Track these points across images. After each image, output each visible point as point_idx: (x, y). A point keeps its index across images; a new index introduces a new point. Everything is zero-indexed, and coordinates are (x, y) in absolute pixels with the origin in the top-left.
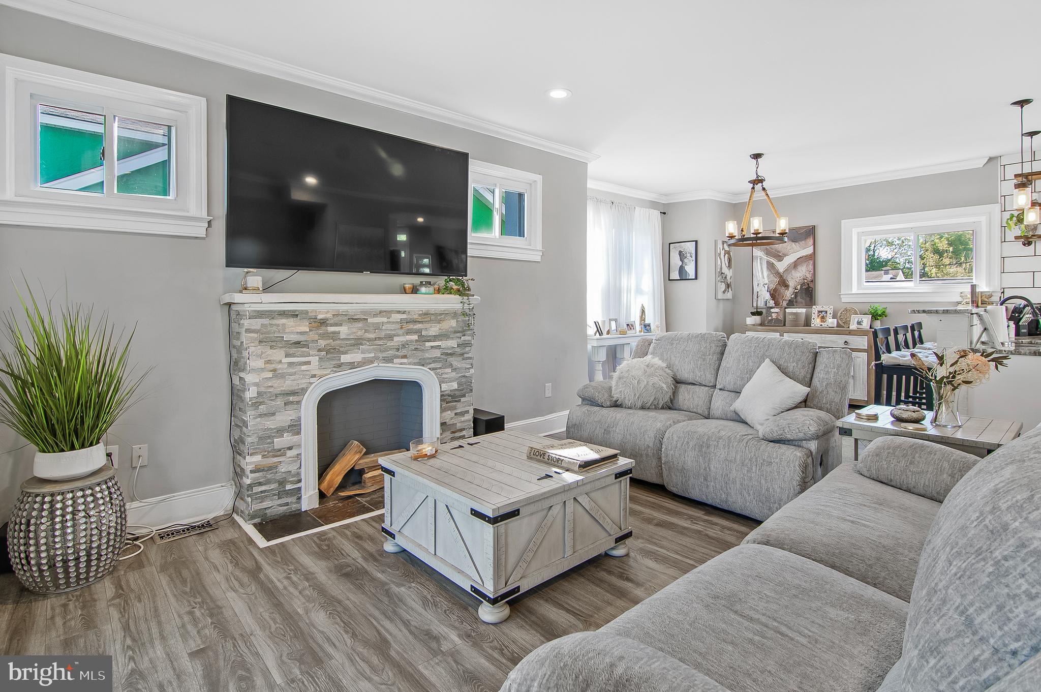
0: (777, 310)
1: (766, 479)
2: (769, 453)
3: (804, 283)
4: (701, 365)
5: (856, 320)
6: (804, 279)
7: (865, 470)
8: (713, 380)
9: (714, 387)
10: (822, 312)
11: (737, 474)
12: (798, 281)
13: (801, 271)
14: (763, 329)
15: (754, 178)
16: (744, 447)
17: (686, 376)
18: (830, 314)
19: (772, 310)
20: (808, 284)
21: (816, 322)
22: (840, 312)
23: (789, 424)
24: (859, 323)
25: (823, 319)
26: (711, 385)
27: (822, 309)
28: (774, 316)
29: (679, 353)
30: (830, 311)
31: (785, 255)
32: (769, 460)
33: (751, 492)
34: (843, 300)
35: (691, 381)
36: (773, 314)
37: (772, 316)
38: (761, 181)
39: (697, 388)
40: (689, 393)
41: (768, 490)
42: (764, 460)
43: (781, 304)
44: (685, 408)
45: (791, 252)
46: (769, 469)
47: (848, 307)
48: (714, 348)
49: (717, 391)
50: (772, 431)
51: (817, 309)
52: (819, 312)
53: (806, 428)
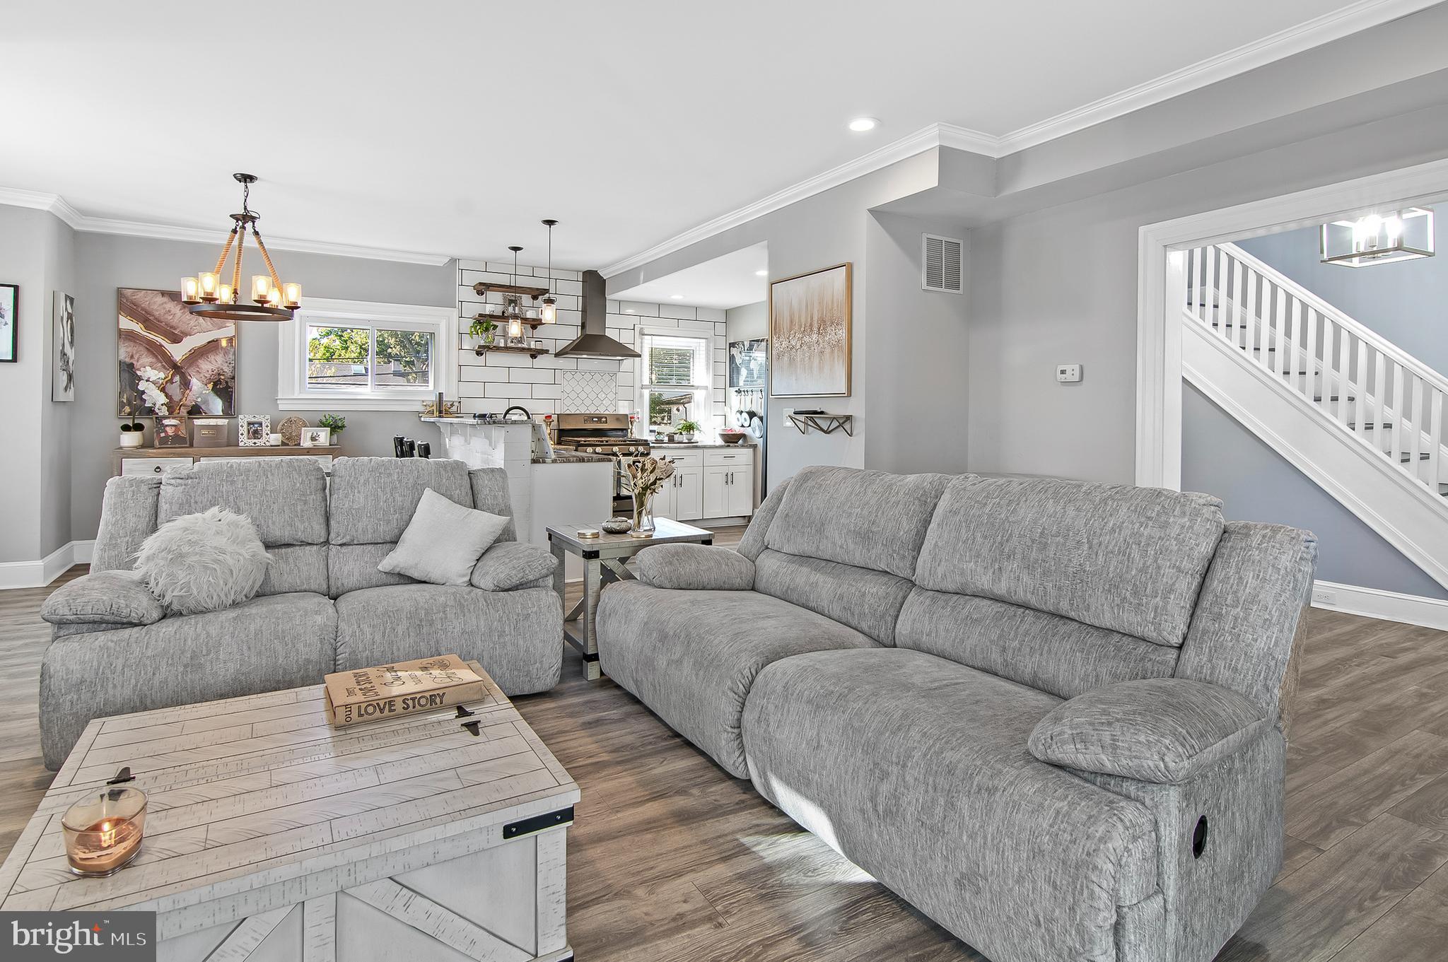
0: (174, 422)
1: (524, 638)
2: (522, 604)
3: (219, 380)
4: (302, 511)
5: (309, 435)
6: (219, 374)
7: (666, 582)
8: (323, 533)
9: (327, 542)
10: (253, 424)
11: (484, 646)
12: (208, 376)
13: (214, 362)
14: (160, 453)
15: (242, 212)
16: (485, 608)
17: (278, 533)
18: (267, 426)
19: (166, 422)
20: (227, 382)
21: (245, 441)
22: (281, 424)
23: (527, 563)
24: (313, 439)
25: (256, 434)
26: (322, 541)
27: (253, 420)
28: (170, 431)
29: (255, 496)
30: (266, 423)
31: (186, 334)
32: (525, 612)
33: (504, 663)
34: (281, 407)
35: (286, 541)
36: (168, 429)
37: (166, 432)
38: (253, 219)
39: (298, 551)
40: (287, 562)
41: (527, 651)
42: (518, 615)
43: (177, 411)
44: (286, 587)
45: (196, 331)
46: (527, 624)
47: (293, 416)
48: (314, 482)
49: (334, 550)
50: (509, 577)
51: (246, 420)
52: (249, 424)
53: (548, 562)
